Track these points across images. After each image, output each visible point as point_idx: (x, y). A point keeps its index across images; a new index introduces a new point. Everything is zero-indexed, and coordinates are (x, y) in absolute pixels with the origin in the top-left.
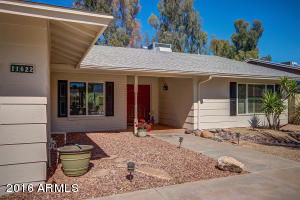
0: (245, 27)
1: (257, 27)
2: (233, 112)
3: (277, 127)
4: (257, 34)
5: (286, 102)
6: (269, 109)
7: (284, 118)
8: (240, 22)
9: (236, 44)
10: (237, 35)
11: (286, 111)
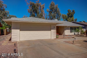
0: (70, 11)
1: (73, 11)
2: (71, 32)
3: (79, 35)
4: (73, 13)
5: (80, 30)
6: (77, 31)
7: (80, 33)
8: (69, 10)
9: (68, 15)
10: (68, 13)
11: (80, 32)
